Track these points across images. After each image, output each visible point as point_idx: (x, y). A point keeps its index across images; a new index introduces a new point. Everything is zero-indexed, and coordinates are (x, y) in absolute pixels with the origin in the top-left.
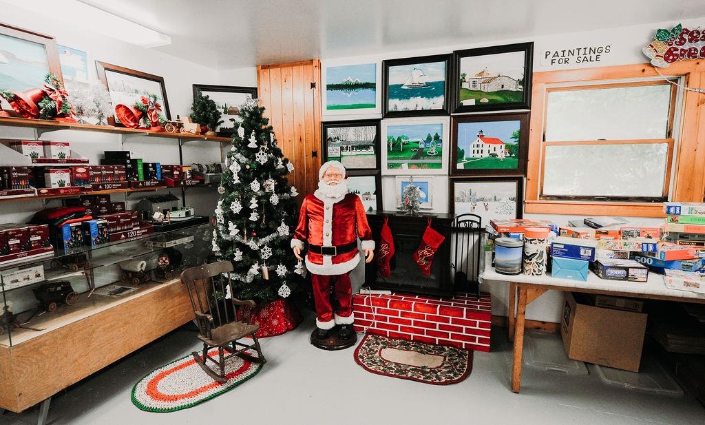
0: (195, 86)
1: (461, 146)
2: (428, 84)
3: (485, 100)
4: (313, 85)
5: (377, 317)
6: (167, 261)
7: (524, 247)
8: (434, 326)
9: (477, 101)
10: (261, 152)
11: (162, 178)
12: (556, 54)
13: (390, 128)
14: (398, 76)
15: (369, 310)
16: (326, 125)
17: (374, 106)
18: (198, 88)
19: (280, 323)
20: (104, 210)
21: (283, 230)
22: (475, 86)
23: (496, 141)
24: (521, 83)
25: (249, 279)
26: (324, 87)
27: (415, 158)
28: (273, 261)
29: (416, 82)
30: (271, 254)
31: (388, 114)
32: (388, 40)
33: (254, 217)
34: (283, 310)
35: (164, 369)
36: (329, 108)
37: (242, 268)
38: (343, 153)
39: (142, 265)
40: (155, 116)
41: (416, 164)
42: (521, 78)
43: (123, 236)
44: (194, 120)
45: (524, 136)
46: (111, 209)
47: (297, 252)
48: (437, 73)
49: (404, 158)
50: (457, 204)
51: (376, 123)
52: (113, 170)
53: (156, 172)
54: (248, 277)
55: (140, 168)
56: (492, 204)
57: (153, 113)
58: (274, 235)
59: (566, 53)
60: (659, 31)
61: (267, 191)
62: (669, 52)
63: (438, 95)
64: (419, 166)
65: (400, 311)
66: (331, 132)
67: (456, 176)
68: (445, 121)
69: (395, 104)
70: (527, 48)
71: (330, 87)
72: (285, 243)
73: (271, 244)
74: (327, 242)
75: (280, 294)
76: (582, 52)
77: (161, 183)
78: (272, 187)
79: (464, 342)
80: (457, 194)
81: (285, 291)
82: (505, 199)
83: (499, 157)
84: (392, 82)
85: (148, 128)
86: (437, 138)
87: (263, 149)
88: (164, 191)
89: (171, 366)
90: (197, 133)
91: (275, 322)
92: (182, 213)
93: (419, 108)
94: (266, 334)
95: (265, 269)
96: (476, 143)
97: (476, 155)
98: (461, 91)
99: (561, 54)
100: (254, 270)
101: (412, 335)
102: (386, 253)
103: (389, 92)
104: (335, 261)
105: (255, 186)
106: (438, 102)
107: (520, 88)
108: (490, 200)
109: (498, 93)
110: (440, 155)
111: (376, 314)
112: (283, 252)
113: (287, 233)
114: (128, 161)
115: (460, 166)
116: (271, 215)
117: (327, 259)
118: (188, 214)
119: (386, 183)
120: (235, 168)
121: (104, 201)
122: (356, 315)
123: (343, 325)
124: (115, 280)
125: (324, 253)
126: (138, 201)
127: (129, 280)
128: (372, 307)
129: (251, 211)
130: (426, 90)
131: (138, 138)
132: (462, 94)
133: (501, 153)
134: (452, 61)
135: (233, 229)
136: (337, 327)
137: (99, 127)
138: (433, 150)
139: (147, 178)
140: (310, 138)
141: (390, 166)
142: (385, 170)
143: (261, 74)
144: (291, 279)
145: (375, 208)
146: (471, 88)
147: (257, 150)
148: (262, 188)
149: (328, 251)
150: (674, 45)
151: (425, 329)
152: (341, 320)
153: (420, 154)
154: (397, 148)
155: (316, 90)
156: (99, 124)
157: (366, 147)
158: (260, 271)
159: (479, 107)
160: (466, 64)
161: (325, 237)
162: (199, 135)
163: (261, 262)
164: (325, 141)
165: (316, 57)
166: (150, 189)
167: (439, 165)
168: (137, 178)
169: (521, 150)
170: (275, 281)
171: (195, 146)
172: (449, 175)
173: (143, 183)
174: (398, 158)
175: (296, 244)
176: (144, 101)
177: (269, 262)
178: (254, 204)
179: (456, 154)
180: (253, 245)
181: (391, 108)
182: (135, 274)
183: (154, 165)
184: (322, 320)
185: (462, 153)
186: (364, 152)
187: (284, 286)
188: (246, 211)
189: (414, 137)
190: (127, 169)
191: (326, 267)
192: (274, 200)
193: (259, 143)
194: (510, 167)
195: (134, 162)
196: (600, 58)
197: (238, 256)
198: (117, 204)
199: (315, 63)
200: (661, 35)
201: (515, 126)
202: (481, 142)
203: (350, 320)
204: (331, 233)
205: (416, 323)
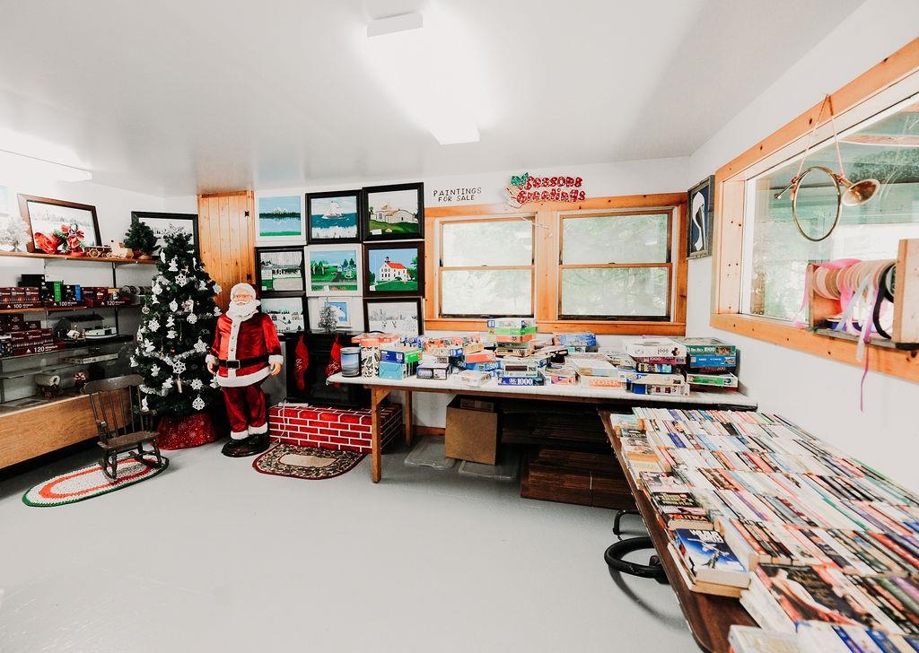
0: (133, 213)
1: (372, 270)
2: (344, 215)
3: (389, 230)
4: (247, 214)
5: (288, 428)
6: (83, 376)
7: (360, 354)
8: (336, 433)
9: (383, 231)
10: (181, 275)
11: (82, 298)
12: (442, 193)
13: (314, 254)
14: (319, 207)
15: (281, 420)
16: (258, 251)
17: (300, 234)
18: (136, 215)
19: (198, 435)
20: (16, 327)
21: (200, 346)
22: (381, 218)
23: (399, 266)
24: (416, 216)
25: (163, 393)
26: (257, 216)
27: (335, 281)
28: (187, 375)
29: (334, 213)
30: (184, 369)
31: (311, 241)
32: (309, 176)
33: (171, 335)
34: (202, 423)
35: (65, 476)
36: (262, 235)
37: (156, 383)
38: (275, 276)
39: (55, 380)
40: (75, 242)
41: (336, 286)
42: (416, 212)
43: (29, 351)
44: (127, 244)
45: (421, 260)
46: (24, 326)
47: (210, 368)
48: (349, 206)
49: (325, 281)
50: (371, 323)
51: (300, 248)
52: (24, 291)
53: (75, 293)
54: (163, 391)
55: (57, 290)
56: (399, 323)
57: (74, 239)
58: (192, 352)
59: (449, 192)
60: (513, 177)
61: (186, 311)
62: (521, 195)
63: (352, 225)
64: (338, 288)
65: (308, 420)
66: (264, 257)
67: (369, 297)
68: (358, 247)
69: (318, 232)
70: (419, 187)
71: (262, 216)
72: (200, 359)
73: (187, 361)
74: (232, 357)
75: (194, 407)
76: (461, 191)
77: (80, 304)
78: (191, 308)
79: (361, 447)
80: (370, 314)
81: (199, 404)
82: (409, 318)
83: (403, 280)
84: (314, 212)
85: (69, 253)
86: (352, 262)
87: (183, 273)
88: (85, 311)
89: (75, 473)
90: (128, 257)
91: (193, 435)
92: (101, 332)
93: (337, 237)
94: (182, 445)
95: (179, 383)
96: (384, 267)
97: (386, 279)
98: (370, 222)
99: (445, 193)
100: (168, 384)
101: (319, 442)
102: (300, 367)
103: (311, 221)
104: (238, 374)
105: (174, 306)
106: (352, 232)
107: (416, 221)
108: (397, 319)
109: (400, 225)
110: (355, 278)
111: (288, 424)
112: (196, 367)
113: (204, 350)
114: (43, 284)
115: (372, 288)
116: (188, 333)
117: (232, 371)
118: (108, 332)
119: (311, 303)
120: (157, 290)
121: (16, 319)
122: (269, 426)
123: (255, 435)
124: (30, 395)
125: (229, 367)
126: (57, 321)
127: (43, 393)
128: (284, 417)
129: (169, 329)
130: (341, 221)
131: (57, 262)
132: (371, 225)
133: (405, 278)
134: (362, 195)
135: (149, 347)
136: (251, 437)
137: (14, 253)
138: (349, 274)
139: (64, 299)
140: (245, 263)
141: (314, 288)
142: (309, 293)
143: (201, 202)
144: (207, 393)
145: (303, 327)
146: (378, 220)
147: (177, 273)
148: (180, 308)
149: (232, 364)
150: (524, 189)
151: (330, 436)
152: (253, 430)
153: (339, 277)
154: (319, 272)
155: (250, 218)
156: (14, 250)
157: (294, 271)
158: (175, 385)
159: (385, 236)
160: (374, 200)
161: (229, 351)
162: (131, 259)
163: (175, 377)
164: (259, 265)
165: (249, 189)
166: (67, 309)
167: (355, 288)
168: (54, 299)
169: (419, 273)
170: (190, 394)
171: (133, 268)
172: (364, 296)
173: (58, 303)
174: (321, 281)
175: (210, 360)
176: (64, 229)
177: (184, 375)
178: (171, 322)
179: (368, 278)
180: (167, 360)
181: (314, 236)
182: (48, 388)
183: (73, 287)
184: (236, 431)
185: (373, 277)
186: (292, 275)
187: (198, 399)
188: (163, 330)
189: (334, 262)
190: (40, 290)
191: (231, 380)
192: (192, 319)
193: (180, 266)
194: (412, 289)
195: (50, 285)
196: (474, 197)
197: (155, 371)
198: (30, 323)
199: (249, 194)
200: (515, 180)
201: (414, 253)
202: (388, 267)
203: (263, 429)
204: (235, 348)
205: (322, 431)
